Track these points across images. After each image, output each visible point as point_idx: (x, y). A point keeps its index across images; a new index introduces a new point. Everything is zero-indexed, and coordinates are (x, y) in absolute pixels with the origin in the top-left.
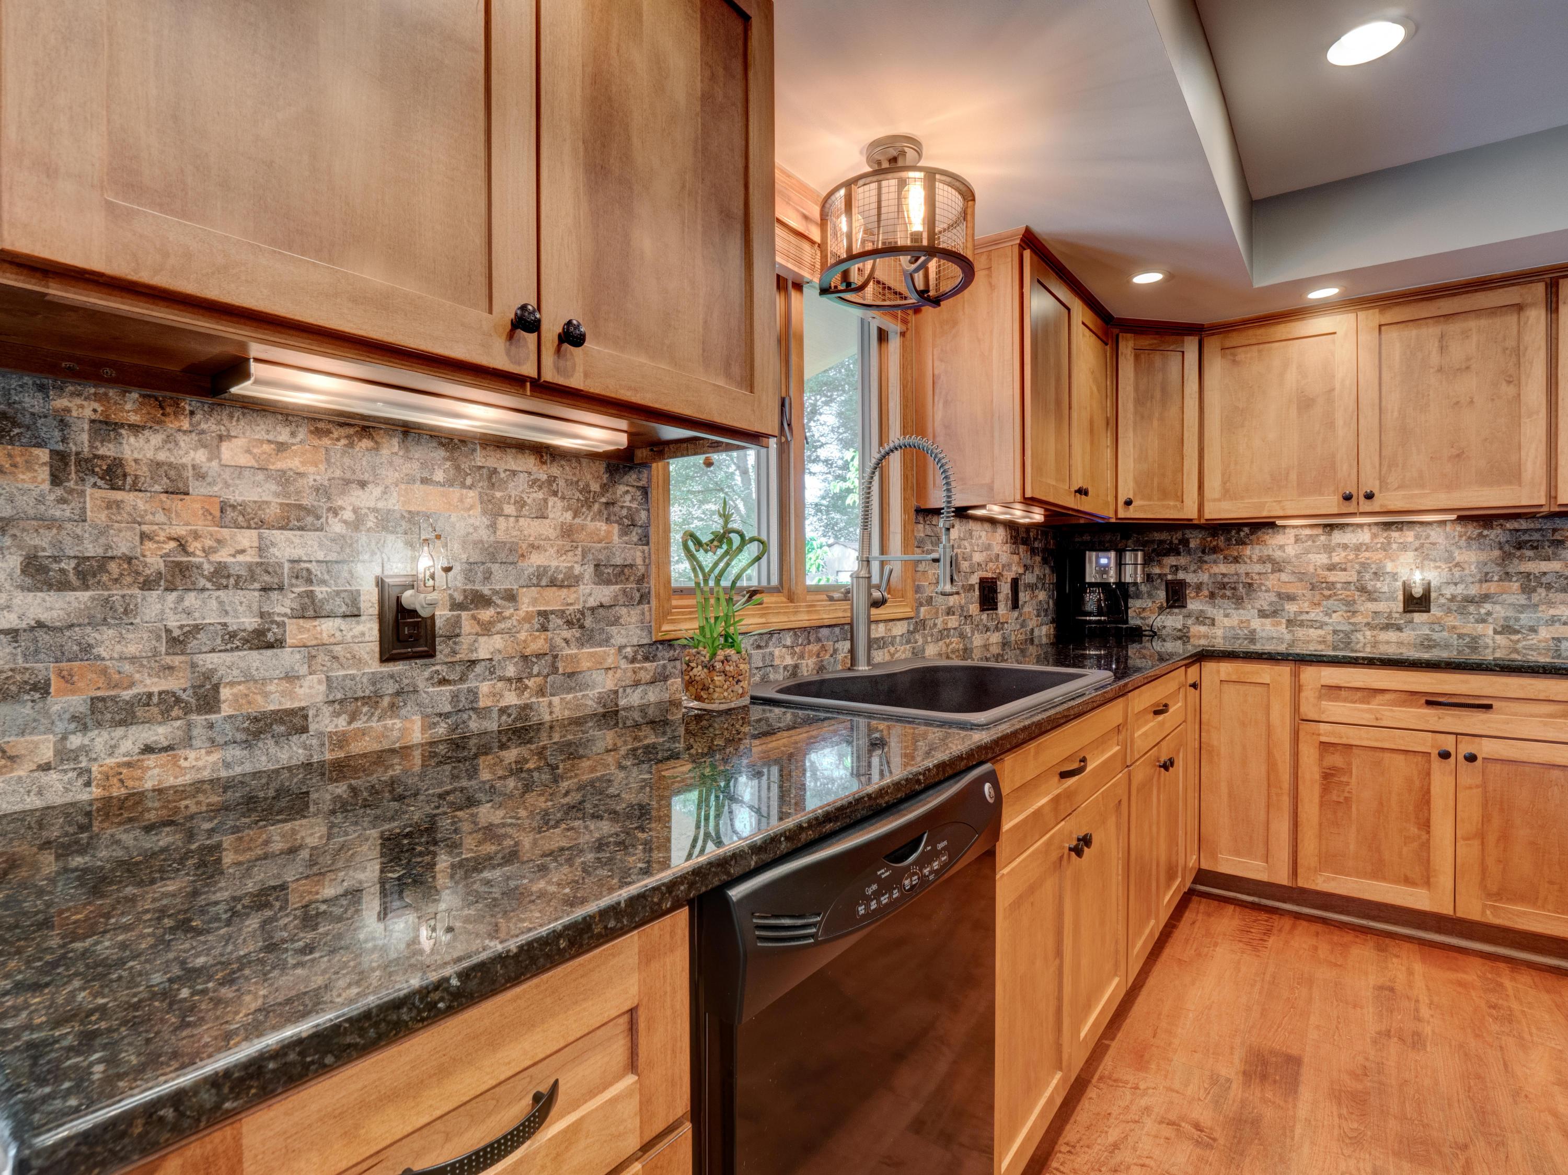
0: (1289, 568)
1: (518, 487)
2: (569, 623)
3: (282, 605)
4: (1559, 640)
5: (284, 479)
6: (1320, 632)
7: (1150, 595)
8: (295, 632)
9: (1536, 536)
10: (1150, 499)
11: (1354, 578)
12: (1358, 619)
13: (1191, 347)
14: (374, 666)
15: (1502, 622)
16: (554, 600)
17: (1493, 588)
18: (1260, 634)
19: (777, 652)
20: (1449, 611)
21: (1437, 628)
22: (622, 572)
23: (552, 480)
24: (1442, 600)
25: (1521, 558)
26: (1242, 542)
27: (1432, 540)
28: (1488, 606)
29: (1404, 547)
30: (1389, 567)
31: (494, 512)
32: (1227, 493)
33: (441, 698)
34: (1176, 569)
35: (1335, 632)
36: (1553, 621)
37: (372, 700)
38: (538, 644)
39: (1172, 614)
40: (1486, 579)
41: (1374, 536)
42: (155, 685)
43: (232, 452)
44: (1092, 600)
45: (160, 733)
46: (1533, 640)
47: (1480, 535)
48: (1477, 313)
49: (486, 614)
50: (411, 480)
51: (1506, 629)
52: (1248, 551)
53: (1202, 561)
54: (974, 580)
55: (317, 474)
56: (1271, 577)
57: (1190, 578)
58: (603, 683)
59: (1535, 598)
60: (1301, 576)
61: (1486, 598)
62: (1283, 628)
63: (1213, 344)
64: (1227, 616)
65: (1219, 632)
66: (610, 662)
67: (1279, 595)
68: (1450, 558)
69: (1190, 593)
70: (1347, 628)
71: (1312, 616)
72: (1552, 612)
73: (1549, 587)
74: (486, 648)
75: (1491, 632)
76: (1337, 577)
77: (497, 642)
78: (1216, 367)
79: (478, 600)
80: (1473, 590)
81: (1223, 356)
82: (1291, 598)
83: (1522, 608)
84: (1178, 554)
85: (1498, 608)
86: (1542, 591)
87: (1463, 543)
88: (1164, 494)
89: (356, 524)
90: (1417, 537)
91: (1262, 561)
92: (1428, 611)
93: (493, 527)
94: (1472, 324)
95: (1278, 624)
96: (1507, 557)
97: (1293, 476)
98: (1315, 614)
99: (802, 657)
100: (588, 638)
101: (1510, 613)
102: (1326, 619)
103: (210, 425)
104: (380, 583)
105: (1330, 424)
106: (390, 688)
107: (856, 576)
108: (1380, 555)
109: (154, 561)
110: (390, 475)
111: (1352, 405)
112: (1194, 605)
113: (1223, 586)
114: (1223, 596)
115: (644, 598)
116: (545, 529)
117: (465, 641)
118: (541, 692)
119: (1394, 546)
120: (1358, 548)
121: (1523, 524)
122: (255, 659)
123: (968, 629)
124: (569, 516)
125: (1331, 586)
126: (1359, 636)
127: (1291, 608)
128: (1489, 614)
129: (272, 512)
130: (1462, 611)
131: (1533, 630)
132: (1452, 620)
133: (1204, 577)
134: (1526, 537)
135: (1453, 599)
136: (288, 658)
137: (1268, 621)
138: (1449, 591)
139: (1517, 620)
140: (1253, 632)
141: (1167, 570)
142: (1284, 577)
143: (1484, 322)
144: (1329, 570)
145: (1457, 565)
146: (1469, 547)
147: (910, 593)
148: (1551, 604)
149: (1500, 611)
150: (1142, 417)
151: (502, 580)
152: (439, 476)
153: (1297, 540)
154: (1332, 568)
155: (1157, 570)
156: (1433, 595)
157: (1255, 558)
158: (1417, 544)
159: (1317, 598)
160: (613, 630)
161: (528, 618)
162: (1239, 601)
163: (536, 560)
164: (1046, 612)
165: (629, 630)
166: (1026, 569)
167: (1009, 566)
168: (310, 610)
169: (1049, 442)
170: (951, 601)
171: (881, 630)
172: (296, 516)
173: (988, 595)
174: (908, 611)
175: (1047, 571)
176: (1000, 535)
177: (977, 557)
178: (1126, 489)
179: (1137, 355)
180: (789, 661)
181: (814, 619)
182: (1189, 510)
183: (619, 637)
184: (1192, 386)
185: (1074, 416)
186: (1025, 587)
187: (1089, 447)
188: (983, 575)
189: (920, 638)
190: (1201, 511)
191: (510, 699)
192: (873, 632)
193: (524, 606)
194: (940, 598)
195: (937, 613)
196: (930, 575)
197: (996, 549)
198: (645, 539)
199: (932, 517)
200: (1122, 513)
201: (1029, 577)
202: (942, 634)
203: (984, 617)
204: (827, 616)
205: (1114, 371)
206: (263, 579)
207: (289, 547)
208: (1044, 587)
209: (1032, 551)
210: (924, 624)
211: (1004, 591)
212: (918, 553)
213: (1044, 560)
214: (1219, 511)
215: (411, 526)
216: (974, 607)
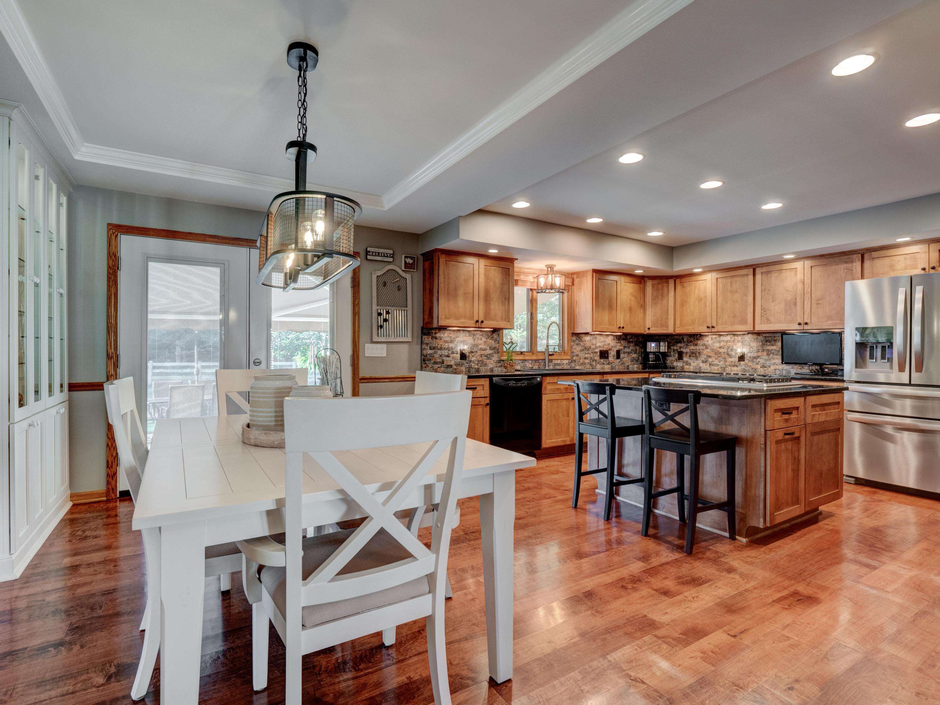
0: (710, 348)
1: (478, 336)
2: (485, 356)
3: (450, 352)
4: (775, 370)
5: (450, 337)
6: (718, 367)
7: (674, 356)
8: (451, 355)
9: (770, 338)
10: (657, 327)
11: (726, 351)
12: (727, 363)
13: (671, 282)
14: (459, 360)
15: (762, 364)
16: (483, 352)
17: (760, 354)
18: (702, 368)
19: (527, 364)
20: (749, 361)
21: (746, 366)
22: (494, 348)
23: (483, 334)
24: (748, 358)
25: (767, 345)
26: (698, 340)
27: (745, 339)
28: (759, 359)
29: (738, 341)
30: (735, 347)
31: (474, 340)
32: (681, 325)
33: (467, 365)
34: (680, 347)
35: (721, 367)
36: (774, 364)
37: (459, 365)
38: (480, 359)
39: (679, 362)
40: (758, 351)
41: (731, 338)
42: (439, 360)
43: (446, 335)
44: (651, 356)
45: (439, 366)
46: (770, 369)
47: (757, 338)
48: (739, 276)
49: (473, 354)
50: (464, 336)
51: (763, 367)
52: (699, 342)
53: (687, 345)
54: (598, 350)
55: (453, 336)
56: (705, 350)
57: (684, 350)
58: (491, 366)
59: (770, 357)
60: (713, 350)
61: (758, 357)
62: (708, 366)
63: (678, 281)
64: (694, 362)
65: (692, 367)
66: (492, 363)
67: (707, 356)
68: (749, 345)
69: (684, 355)
70: (724, 366)
71: (715, 363)
72: (774, 361)
73: (773, 354)
74: (473, 359)
75: (759, 367)
76: (722, 350)
77: (474, 358)
78: (679, 287)
79: (472, 352)
80: (755, 355)
81: (681, 285)
82: (710, 357)
83: (767, 360)
84: (681, 343)
85: (761, 360)
86: (771, 355)
87: (753, 340)
88: (662, 326)
89: (457, 342)
90: (742, 338)
91: (703, 345)
92: (744, 361)
93: (474, 342)
94: (738, 279)
95: (707, 365)
96: (763, 345)
97: (697, 321)
98: (716, 362)
99: (534, 365)
100: (488, 359)
101: (764, 362)
102: (719, 363)
103: (444, 331)
104: (460, 350)
105: (706, 306)
106: (461, 363)
107: (546, 349)
108: (732, 344)
109: (439, 347)
110: (461, 336)
111: (710, 301)
112: (685, 359)
113: (693, 353)
114: (693, 356)
115: (498, 353)
116: (482, 342)
117: (470, 358)
118: (481, 366)
119: (736, 341)
120: (727, 342)
121: (767, 335)
122: (447, 358)
123: (594, 363)
124: (485, 340)
125: (720, 353)
126: (727, 368)
127: (710, 360)
128: (759, 362)
129: (449, 341)
130: (752, 361)
131: (770, 367)
132: (750, 364)
133: (688, 350)
134: (768, 339)
135: (750, 357)
136: (451, 358)
137: (704, 364)
138: (749, 355)
139: (766, 363)
140: (700, 367)
141: (678, 348)
142: (708, 350)
143: (740, 278)
144: (720, 348)
145: (751, 347)
146: (754, 341)
147: (570, 353)
148: (774, 359)
149: (762, 361)
150: (655, 304)
151: (475, 349)
152: (467, 335)
153: (712, 339)
154: (720, 347)
155: (675, 348)
156: (745, 356)
157: (701, 344)
158: (741, 341)
159: (717, 357)
160: (493, 358)
161: (479, 355)
162: (697, 358)
163: (480, 346)
164: (637, 361)
165: (495, 358)
166: (625, 347)
167: (615, 347)
168: (453, 353)
169: (605, 317)
170: (587, 356)
171: (559, 362)
172: (452, 342)
173: (604, 354)
174: (569, 358)
175: (638, 348)
176: (611, 338)
177: (598, 344)
178: (648, 324)
179: (653, 286)
180: (530, 366)
181: (538, 358)
182: (670, 330)
183: (494, 359)
184: (672, 293)
185: (619, 308)
186: (624, 353)
187: (628, 315)
188: (602, 349)
189: (573, 365)
190: (674, 330)
191: (476, 367)
192: (556, 362)
193: (479, 353)
194: (582, 355)
195: (580, 359)
196: (577, 349)
197: (608, 342)
198: (499, 343)
199: (578, 335)
200: (648, 332)
201: (627, 350)
202: (582, 364)
203: (602, 360)
204: (541, 358)
205: (643, 291)
206: (448, 349)
207: (451, 345)
208: (635, 353)
209: (629, 342)
210: (575, 361)
211: (613, 353)
212: (572, 343)
213: (636, 345)
214: (679, 331)
215: (464, 342)
216: (597, 358)
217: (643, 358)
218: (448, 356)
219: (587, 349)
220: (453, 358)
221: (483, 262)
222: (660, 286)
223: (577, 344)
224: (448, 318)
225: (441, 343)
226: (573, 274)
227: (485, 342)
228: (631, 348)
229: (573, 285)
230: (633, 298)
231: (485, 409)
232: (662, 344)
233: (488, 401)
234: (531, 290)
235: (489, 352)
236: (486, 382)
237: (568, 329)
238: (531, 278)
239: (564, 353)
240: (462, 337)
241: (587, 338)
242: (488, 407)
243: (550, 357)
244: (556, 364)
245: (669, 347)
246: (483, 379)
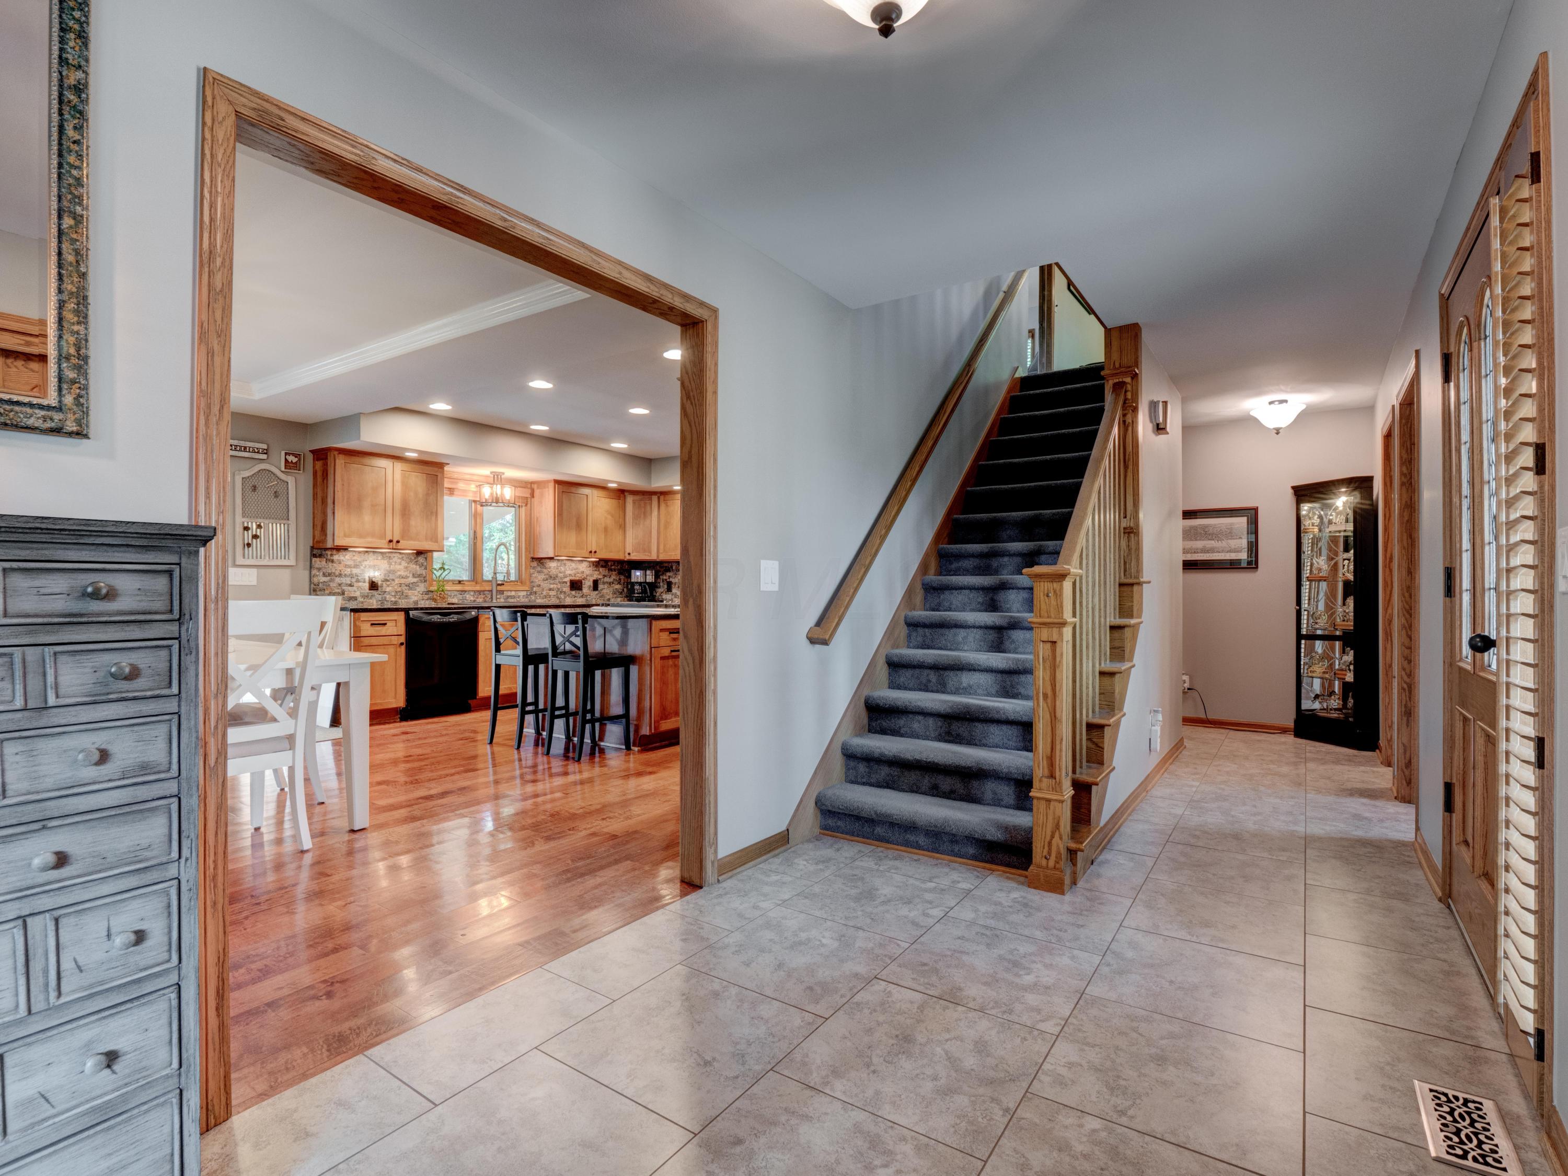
1: (395, 559)
2: (406, 586)
3: (354, 580)
5: (354, 561)
7: (662, 587)
8: (356, 584)
10: (639, 553)
13: (655, 498)
14: (368, 591)
16: (403, 581)
19: (468, 595)
22: (419, 576)
23: (401, 558)
31: (390, 564)
32: (665, 551)
33: (380, 597)
34: (670, 577)
37: (367, 596)
38: (399, 589)
39: (668, 594)
42: (337, 591)
43: (347, 557)
44: (637, 587)
49: (389, 583)
50: (374, 560)
53: (675, 574)
54: (567, 579)
55: (359, 559)
57: (673, 581)
58: (414, 598)
63: (662, 498)
66: (416, 593)
69: (673, 586)
74: (388, 589)
77: (391, 588)
78: (663, 506)
79: (387, 580)
81: (665, 503)
84: (669, 572)
88: (644, 551)
89: (365, 568)
93: (390, 567)
99: (477, 598)
100: (410, 589)
103: (344, 553)
104: (369, 577)
106: (370, 595)
107: (493, 578)
109: (337, 573)
112: (674, 590)
115: (425, 581)
116: (401, 567)
117: (385, 588)
118: (399, 599)
122: (350, 588)
123: (562, 596)
124: (406, 565)
129: (352, 566)
133: (676, 580)
136: (355, 588)
141: (667, 577)
147: (528, 583)
150: (636, 524)
151: (391, 577)
152: (379, 559)
155: (663, 578)
161: (398, 584)
163: (399, 573)
164: (621, 593)
165: (422, 588)
166: (605, 576)
167: (592, 575)
168: (358, 581)
169: (571, 538)
170: (552, 586)
171: (513, 593)
172: (356, 566)
173: (576, 585)
174: (527, 588)
175: (622, 577)
176: (585, 564)
177: (568, 572)
178: (629, 549)
179: (634, 502)
180: (472, 599)
181: (482, 589)
182: (653, 556)
183: (418, 589)
184: (655, 513)
185: (590, 528)
186: (604, 583)
187: (603, 536)
188: (573, 578)
189: (533, 597)
190: (658, 556)
191: (393, 599)
192: (509, 594)
193: (397, 582)
194: (545, 585)
195: (543, 590)
196: (539, 578)
197: (582, 570)
198: (426, 568)
199: (540, 560)
200: (628, 558)
201: (607, 579)
202: (545, 597)
203: (573, 592)
204: (487, 588)
205: (623, 508)
206: (351, 576)
207: (355, 571)
208: (619, 583)
209: (610, 570)
210: (536, 593)
211: (588, 584)
212: (532, 571)
213: (620, 573)
214: (662, 557)
215: (374, 567)
216: (566, 589)
217: (628, 590)
218: (351, 585)
219: (552, 578)
220: (358, 587)
221: (399, 466)
222: (642, 503)
223: (539, 572)
224: (349, 536)
225: (341, 567)
226: (532, 483)
227: (406, 568)
228: (613, 577)
229: (533, 496)
230: (609, 517)
231: (399, 649)
232: (648, 572)
233: (403, 639)
234: (475, 501)
235: (411, 580)
236: (401, 617)
237: (526, 552)
238: (473, 487)
239: (522, 582)
240: (371, 560)
241: (553, 564)
242: (403, 647)
243: (500, 588)
244: (508, 597)
245: (657, 576)
246: (396, 613)
